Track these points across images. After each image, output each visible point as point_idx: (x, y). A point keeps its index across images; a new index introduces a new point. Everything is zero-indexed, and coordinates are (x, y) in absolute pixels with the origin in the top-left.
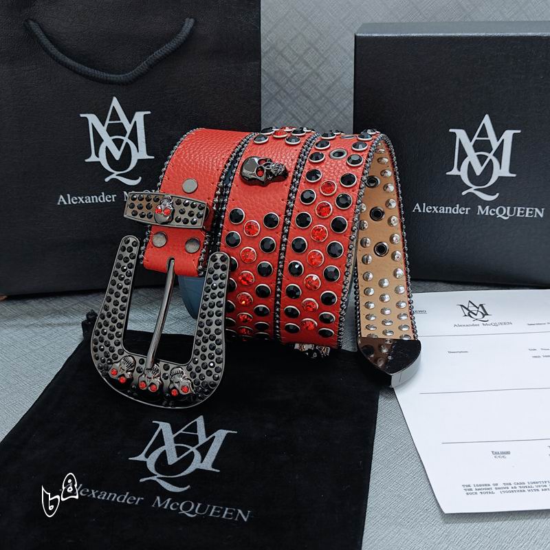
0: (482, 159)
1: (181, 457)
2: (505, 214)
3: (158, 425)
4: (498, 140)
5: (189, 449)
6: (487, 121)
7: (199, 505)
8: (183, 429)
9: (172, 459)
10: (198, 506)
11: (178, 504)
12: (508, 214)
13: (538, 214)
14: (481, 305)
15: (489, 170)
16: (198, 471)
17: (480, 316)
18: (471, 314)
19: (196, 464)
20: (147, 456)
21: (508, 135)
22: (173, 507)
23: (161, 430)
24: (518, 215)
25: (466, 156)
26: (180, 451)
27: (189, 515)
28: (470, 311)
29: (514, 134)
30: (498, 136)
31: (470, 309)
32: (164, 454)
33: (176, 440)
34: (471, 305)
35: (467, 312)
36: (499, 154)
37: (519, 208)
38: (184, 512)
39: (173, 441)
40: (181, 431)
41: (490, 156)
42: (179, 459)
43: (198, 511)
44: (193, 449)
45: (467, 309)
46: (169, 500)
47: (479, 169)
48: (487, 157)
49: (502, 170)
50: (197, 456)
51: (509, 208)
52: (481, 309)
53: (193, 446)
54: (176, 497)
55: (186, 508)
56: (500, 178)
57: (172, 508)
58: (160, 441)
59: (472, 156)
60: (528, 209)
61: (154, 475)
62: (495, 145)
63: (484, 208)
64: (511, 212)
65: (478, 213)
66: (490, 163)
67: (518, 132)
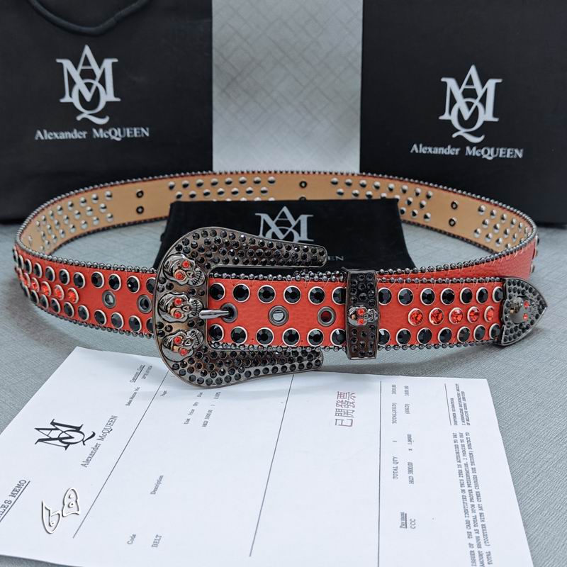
0: (469, 105)
4: (483, 87)
6: (473, 71)
15: (475, 115)
30: (483, 83)
36: (483, 101)
37: (501, 150)
48: (473, 104)
51: (493, 149)
56: (485, 123)
63: (471, 149)
64: (495, 153)
65: (466, 154)
66: (477, 108)
67: (500, 81)
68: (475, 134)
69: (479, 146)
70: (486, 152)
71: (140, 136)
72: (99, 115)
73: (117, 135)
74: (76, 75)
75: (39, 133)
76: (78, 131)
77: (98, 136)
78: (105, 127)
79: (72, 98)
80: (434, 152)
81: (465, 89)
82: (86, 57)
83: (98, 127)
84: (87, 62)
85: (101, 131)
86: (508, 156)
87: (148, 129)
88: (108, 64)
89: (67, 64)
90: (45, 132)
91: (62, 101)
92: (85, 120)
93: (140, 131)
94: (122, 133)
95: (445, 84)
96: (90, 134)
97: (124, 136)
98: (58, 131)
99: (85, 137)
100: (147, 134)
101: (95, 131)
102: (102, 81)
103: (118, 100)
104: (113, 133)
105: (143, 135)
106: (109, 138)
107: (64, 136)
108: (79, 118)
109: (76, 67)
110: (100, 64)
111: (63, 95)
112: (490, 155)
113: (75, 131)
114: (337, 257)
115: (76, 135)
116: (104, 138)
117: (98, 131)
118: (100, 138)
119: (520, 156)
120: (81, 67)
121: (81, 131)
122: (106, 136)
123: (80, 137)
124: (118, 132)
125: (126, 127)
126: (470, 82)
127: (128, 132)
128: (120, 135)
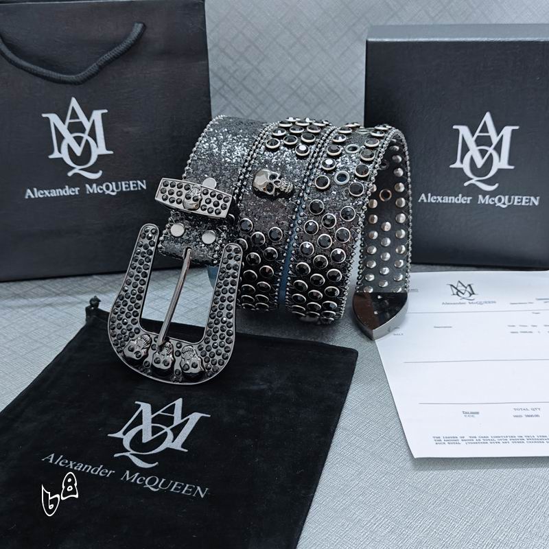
1: (155, 436)
2: (503, 202)
3: (139, 406)
5: (163, 429)
7: (163, 480)
8: (162, 410)
9: (147, 437)
10: (162, 482)
11: (144, 479)
12: (506, 202)
13: (533, 203)
14: (470, 285)
16: (168, 450)
17: (467, 295)
18: (459, 293)
19: (167, 444)
20: (125, 433)
21: (507, 131)
22: (140, 481)
23: (142, 411)
24: (515, 203)
25: (468, 150)
26: (155, 430)
27: (152, 489)
28: (459, 291)
29: (513, 130)
31: (459, 288)
32: (140, 433)
33: (154, 421)
34: (460, 284)
35: (455, 291)
38: (148, 486)
39: (150, 421)
40: (160, 412)
41: (491, 150)
42: (153, 437)
43: (162, 486)
44: (167, 429)
45: (456, 288)
46: (137, 474)
47: (480, 162)
49: (501, 162)
50: (170, 436)
52: (468, 289)
53: (168, 426)
54: (144, 472)
55: (151, 482)
57: (138, 482)
58: (139, 421)
60: (524, 198)
61: (127, 451)
62: (495, 140)
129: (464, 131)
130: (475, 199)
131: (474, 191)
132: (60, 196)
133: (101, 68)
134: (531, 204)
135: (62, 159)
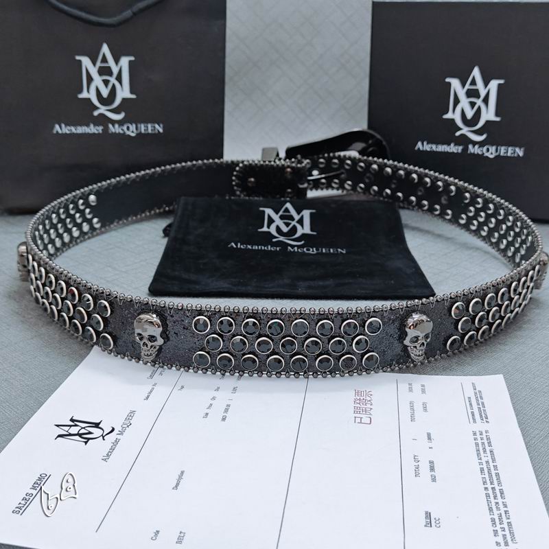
0: (473, 104)
2: (491, 152)
4: (486, 87)
6: (476, 72)
13: (518, 154)
15: (478, 114)
21: (494, 85)
25: (459, 102)
29: (499, 84)
30: (486, 84)
36: (486, 100)
37: (503, 148)
41: (479, 102)
48: (476, 103)
51: (494, 148)
56: (488, 122)
59: (464, 102)
60: (510, 149)
62: (483, 93)
63: (474, 146)
64: (497, 151)
65: (469, 152)
66: (479, 108)
67: (502, 82)
68: (478, 132)
69: (481, 144)
70: (488, 150)
71: (153, 132)
72: (115, 111)
73: (132, 131)
74: (94, 72)
75: (57, 127)
76: (95, 125)
77: (113, 131)
78: (121, 123)
79: (89, 94)
80: (438, 150)
81: (468, 89)
82: (104, 55)
83: (113, 122)
84: (104, 60)
85: (117, 126)
86: (509, 154)
87: (161, 125)
88: (125, 61)
89: (86, 61)
90: (63, 125)
91: (80, 96)
92: (101, 115)
93: (154, 127)
94: (137, 129)
95: (449, 84)
96: (106, 129)
97: (139, 132)
98: (75, 125)
99: (101, 132)
100: (161, 130)
101: (110, 126)
102: (119, 78)
103: (134, 96)
104: (128, 128)
105: (157, 132)
106: (125, 133)
107: (81, 130)
108: (96, 113)
109: (94, 64)
110: (117, 61)
111: (81, 91)
112: (492, 154)
113: (92, 126)
114: (339, 250)
115: (93, 129)
116: (119, 133)
117: (113, 126)
118: (115, 133)
119: (521, 154)
120: (99, 64)
121: (98, 126)
122: (121, 132)
123: (96, 132)
124: (133, 127)
125: (140, 124)
126: (474, 82)
127: (142, 128)
128: (135, 130)
129: (455, 83)
130: (466, 149)
131: (464, 141)
132: (85, 134)
133: (135, 14)
134: (516, 155)
135: (89, 99)
